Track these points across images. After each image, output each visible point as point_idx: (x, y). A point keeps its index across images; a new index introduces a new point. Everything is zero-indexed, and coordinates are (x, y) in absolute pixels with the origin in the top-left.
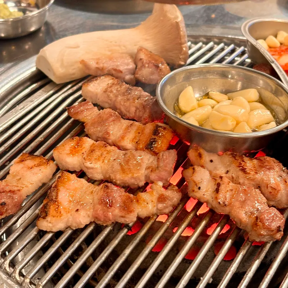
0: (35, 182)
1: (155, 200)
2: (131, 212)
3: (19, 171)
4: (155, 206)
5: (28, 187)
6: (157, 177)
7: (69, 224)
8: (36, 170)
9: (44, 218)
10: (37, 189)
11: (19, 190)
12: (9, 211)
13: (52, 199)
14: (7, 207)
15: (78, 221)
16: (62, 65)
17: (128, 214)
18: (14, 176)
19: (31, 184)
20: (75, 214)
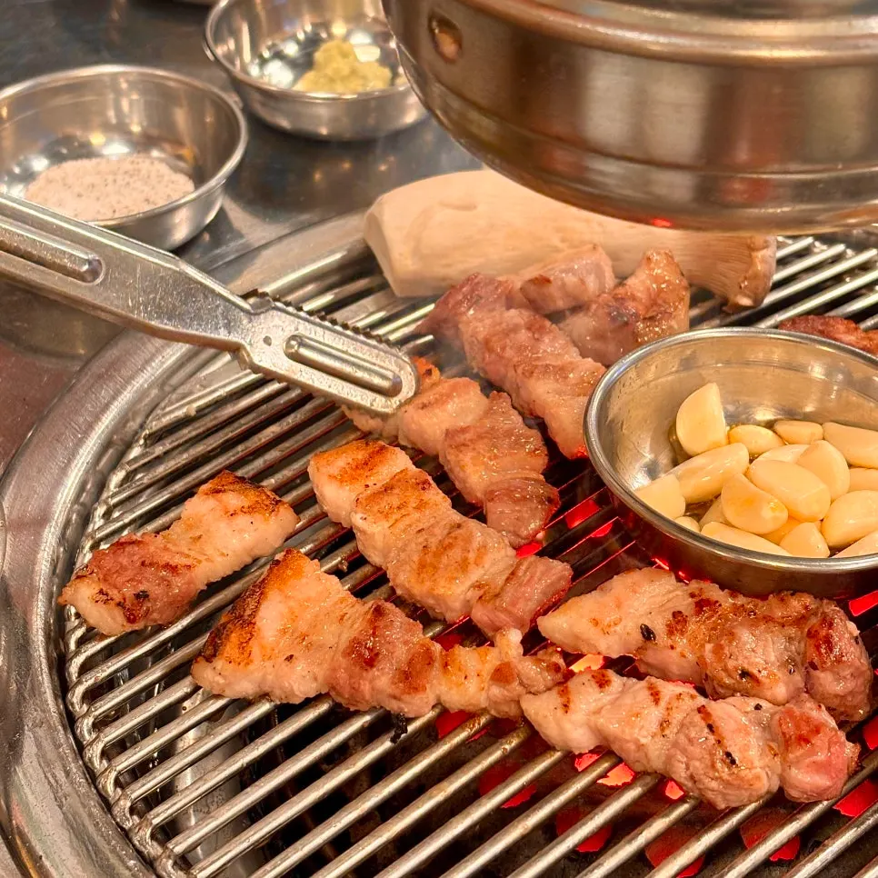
0: (234, 551)
1: (486, 675)
2: (416, 689)
3: (204, 515)
4: (483, 689)
5: (212, 561)
6: (487, 618)
7: (267, 689)
8: (242, 520)
9: (209, 659)
10: (237, 569)
11: (189, 567)
12: (155, 615)
13: (242, 616)
14: (150, 605)
15: (287, 685)
16: (416, 252)
17: (409, 694)
18: (190, 527)
19: (223, 554)
20: (283, 666)
